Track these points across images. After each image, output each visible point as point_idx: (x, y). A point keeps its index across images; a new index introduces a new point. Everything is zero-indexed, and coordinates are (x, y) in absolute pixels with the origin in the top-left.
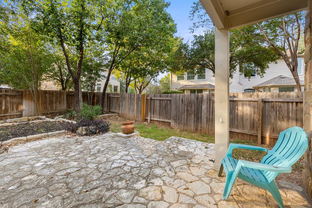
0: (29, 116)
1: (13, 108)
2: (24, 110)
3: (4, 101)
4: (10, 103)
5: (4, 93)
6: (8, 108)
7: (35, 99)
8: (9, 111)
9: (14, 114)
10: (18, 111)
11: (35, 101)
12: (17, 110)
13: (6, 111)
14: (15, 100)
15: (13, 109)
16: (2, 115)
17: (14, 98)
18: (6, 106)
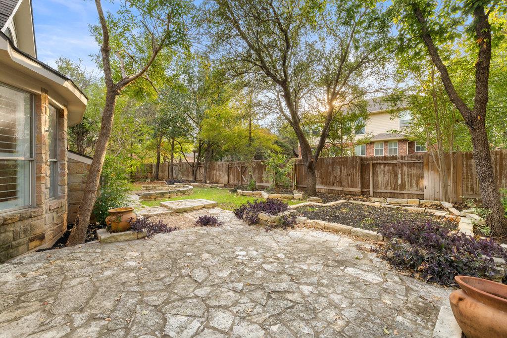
0: (435, 200)
1: (411, 183)
2: (425, 188)
3: (400, 172)
4: (408, 175)
5: (400, 160)
6: (405, 182)
7: (440, 169)
8: (407, 187)
9: (413, 193)
10: (419, 188)
11: (441, 173)
12: (417, 187)
13: (403, 186)
14: (414, 171)
15: (412, 185)
16: (398, 192)
17: (412, 168)
18: (402, 179)
